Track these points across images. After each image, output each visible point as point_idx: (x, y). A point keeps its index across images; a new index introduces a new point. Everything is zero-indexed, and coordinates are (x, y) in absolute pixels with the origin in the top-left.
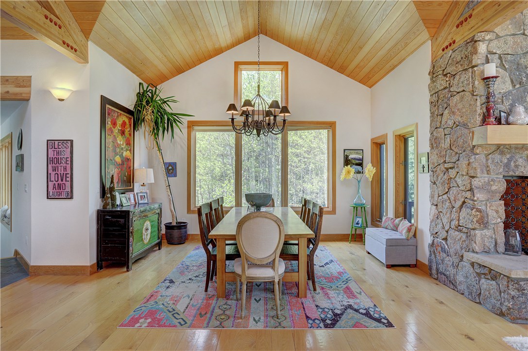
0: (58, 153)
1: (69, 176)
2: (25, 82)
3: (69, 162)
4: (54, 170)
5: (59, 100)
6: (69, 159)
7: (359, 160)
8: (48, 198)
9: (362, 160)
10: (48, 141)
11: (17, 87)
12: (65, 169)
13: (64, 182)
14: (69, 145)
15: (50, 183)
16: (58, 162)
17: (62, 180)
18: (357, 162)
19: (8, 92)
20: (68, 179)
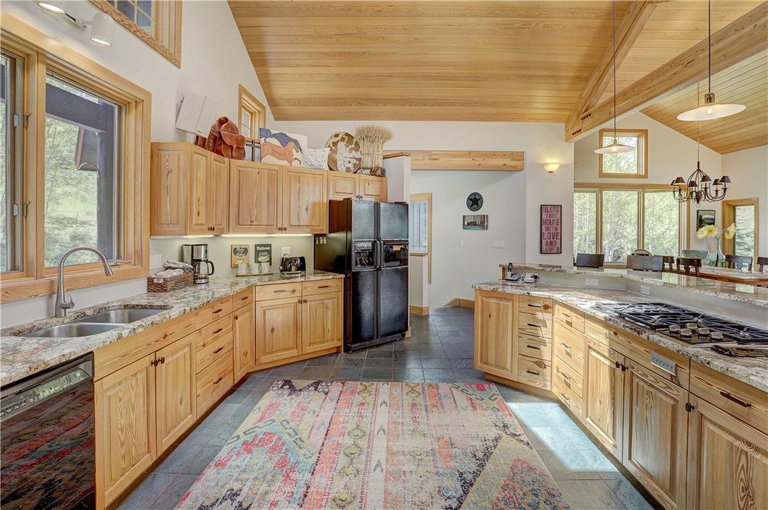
0: (550, 216)
1: (559, 234)
2: (520, 156)
3: (559, 224)
4: (547, 229)
5: (550, 172)
6: (559, 221)
7: (712, 219)
8: (541, 253)
9: (714, 219)
10: (541, 206)
11: (512, 160)
12: (556, 229)
13: (555, 239)
14: (559, 209)
15: (543, 241)
16: (550, 223)
17: (553, 238)
18: (710, 221)
19: (505, 165)
20: (559, 237)
